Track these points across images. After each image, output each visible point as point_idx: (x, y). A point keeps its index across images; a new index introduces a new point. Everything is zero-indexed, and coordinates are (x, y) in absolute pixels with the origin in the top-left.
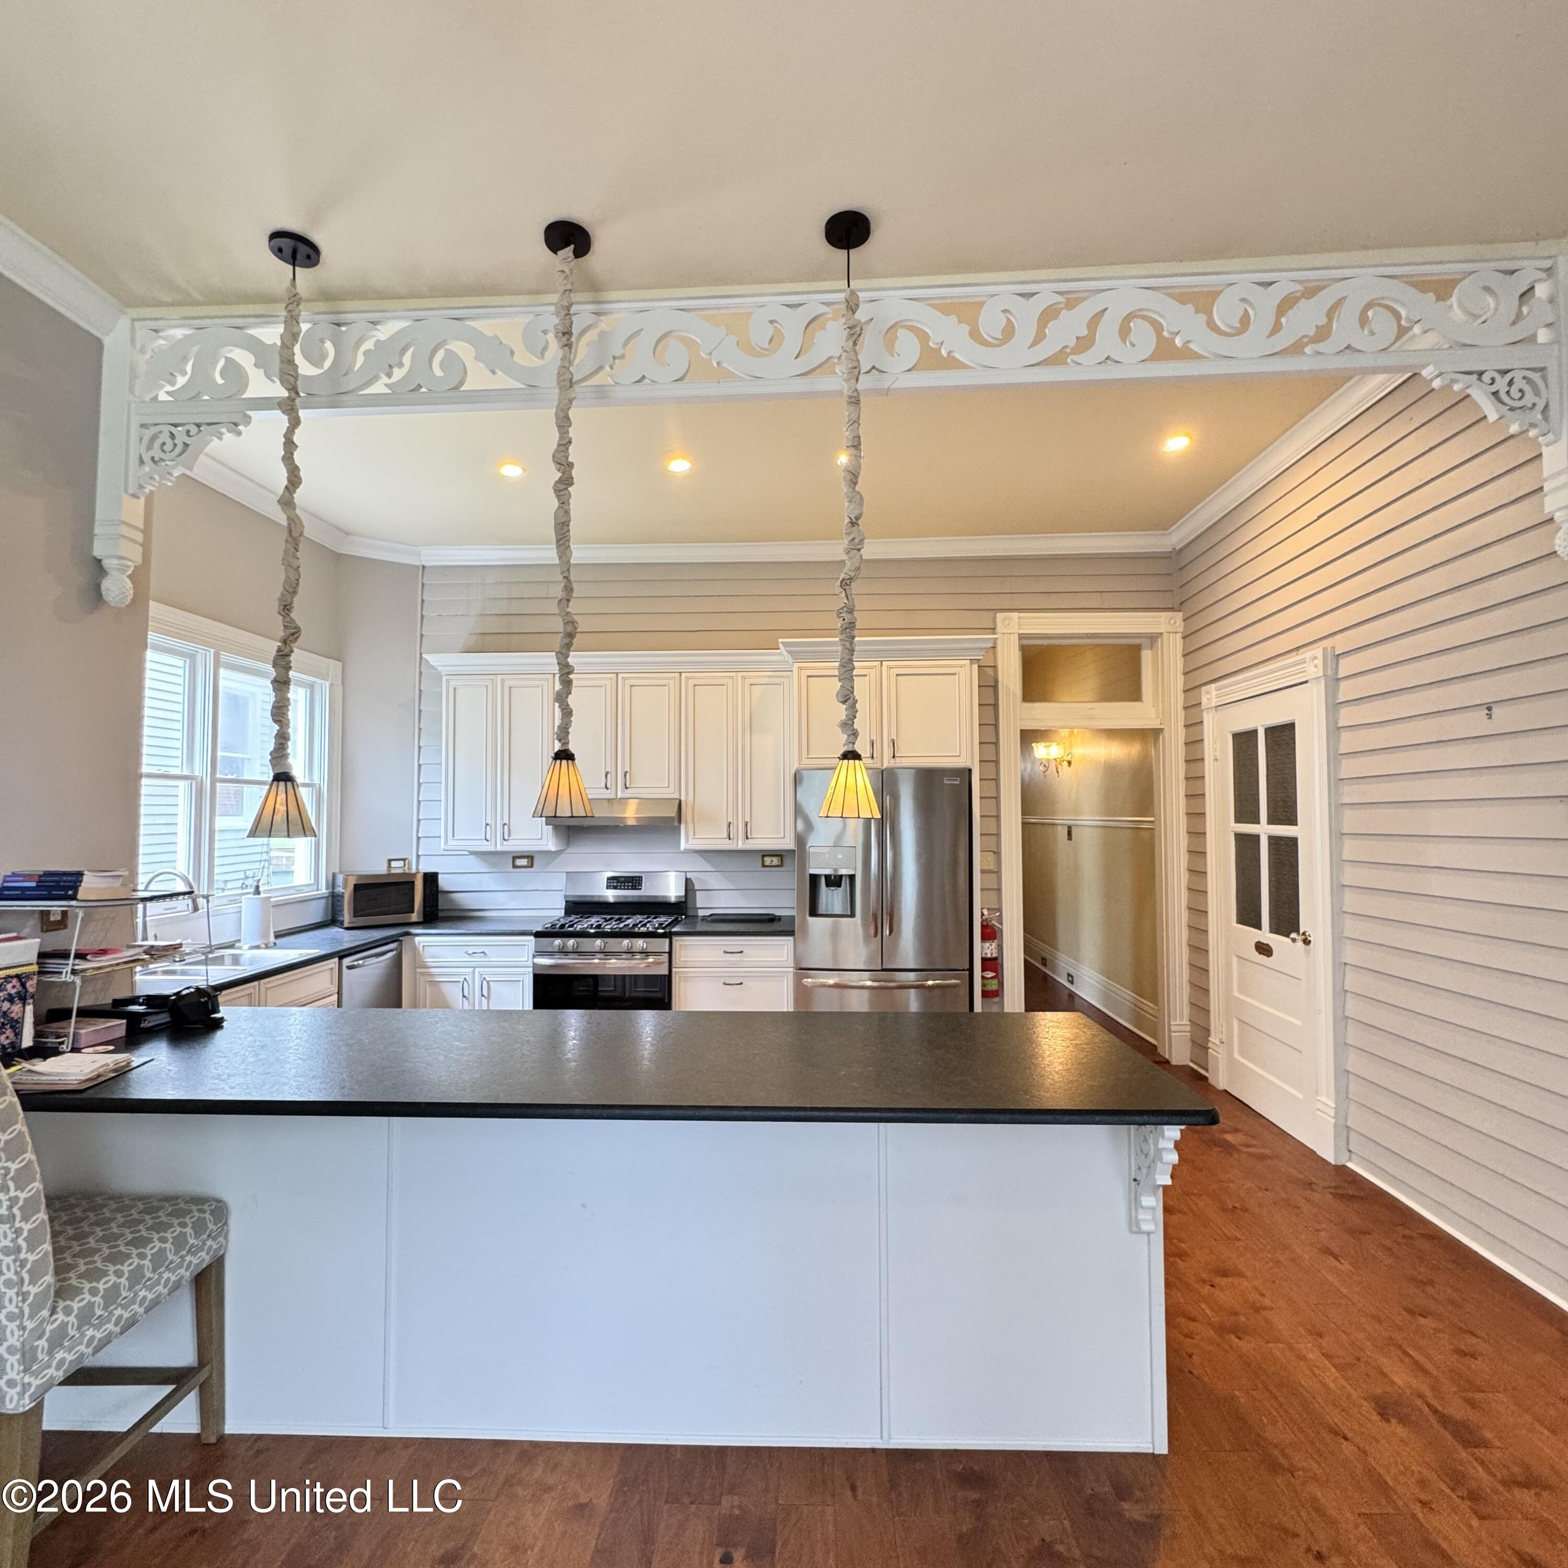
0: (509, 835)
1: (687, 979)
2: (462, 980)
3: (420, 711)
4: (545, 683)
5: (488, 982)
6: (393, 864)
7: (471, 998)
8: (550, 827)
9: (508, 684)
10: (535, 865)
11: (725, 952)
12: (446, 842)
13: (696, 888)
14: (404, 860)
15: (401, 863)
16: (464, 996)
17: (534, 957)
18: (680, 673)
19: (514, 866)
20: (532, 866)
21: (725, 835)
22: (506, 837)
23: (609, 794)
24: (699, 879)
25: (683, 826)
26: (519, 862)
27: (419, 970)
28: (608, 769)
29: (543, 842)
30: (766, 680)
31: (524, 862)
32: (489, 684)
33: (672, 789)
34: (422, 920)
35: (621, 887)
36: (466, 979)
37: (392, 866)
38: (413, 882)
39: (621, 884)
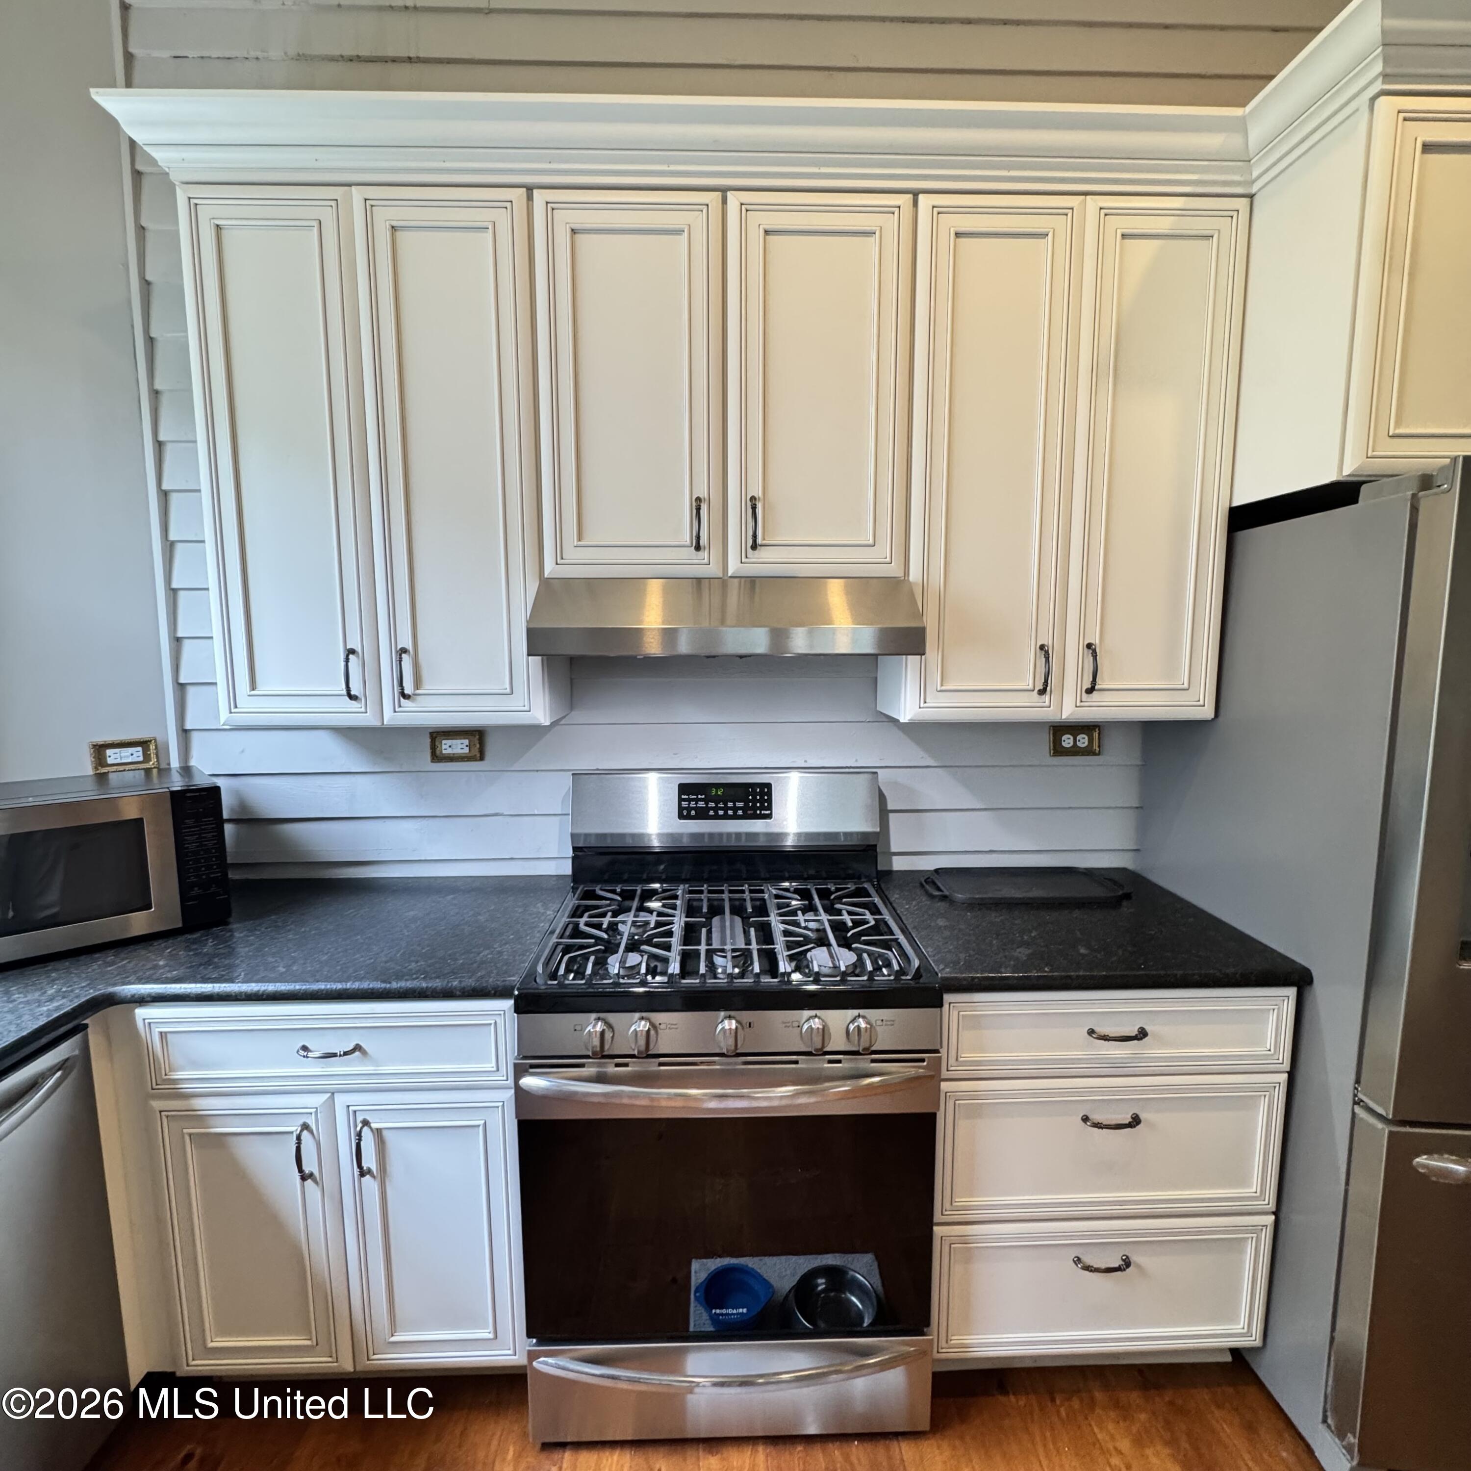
0: (418, 682)
1: (976, 1112)
2: (295, 1129)
3: (150, 342)
4: (502, 218)
5: (378, 1133)
6: (113, 756)
7: (328, 1180)
8: (536, 660)
9: (384, 217)
10: (489, 754)
11: (1094, 1035)
12: (233, 702)
13: (889, 807)
14: (143, 744)
15: (134, 755)
16: (304, 1178)
17: (520, 1071)
18: (915, 194)
19: (436, 757)
20: (482, 758)
21: (1029, 683)
22: (408, 690)
24: (895, 785)
26: (449, 747)
27: (157, 1105)
28: (702, 493)
29: (518, 702)
30: (1164, 225)
31: (459, 746)
32: (327, 215)
33: (883, 551)
34: (180, 925)
35: (711, 813)
36: (305, 1127)
37: (110, 761)
38: (139, 822)
39: (712, 805)
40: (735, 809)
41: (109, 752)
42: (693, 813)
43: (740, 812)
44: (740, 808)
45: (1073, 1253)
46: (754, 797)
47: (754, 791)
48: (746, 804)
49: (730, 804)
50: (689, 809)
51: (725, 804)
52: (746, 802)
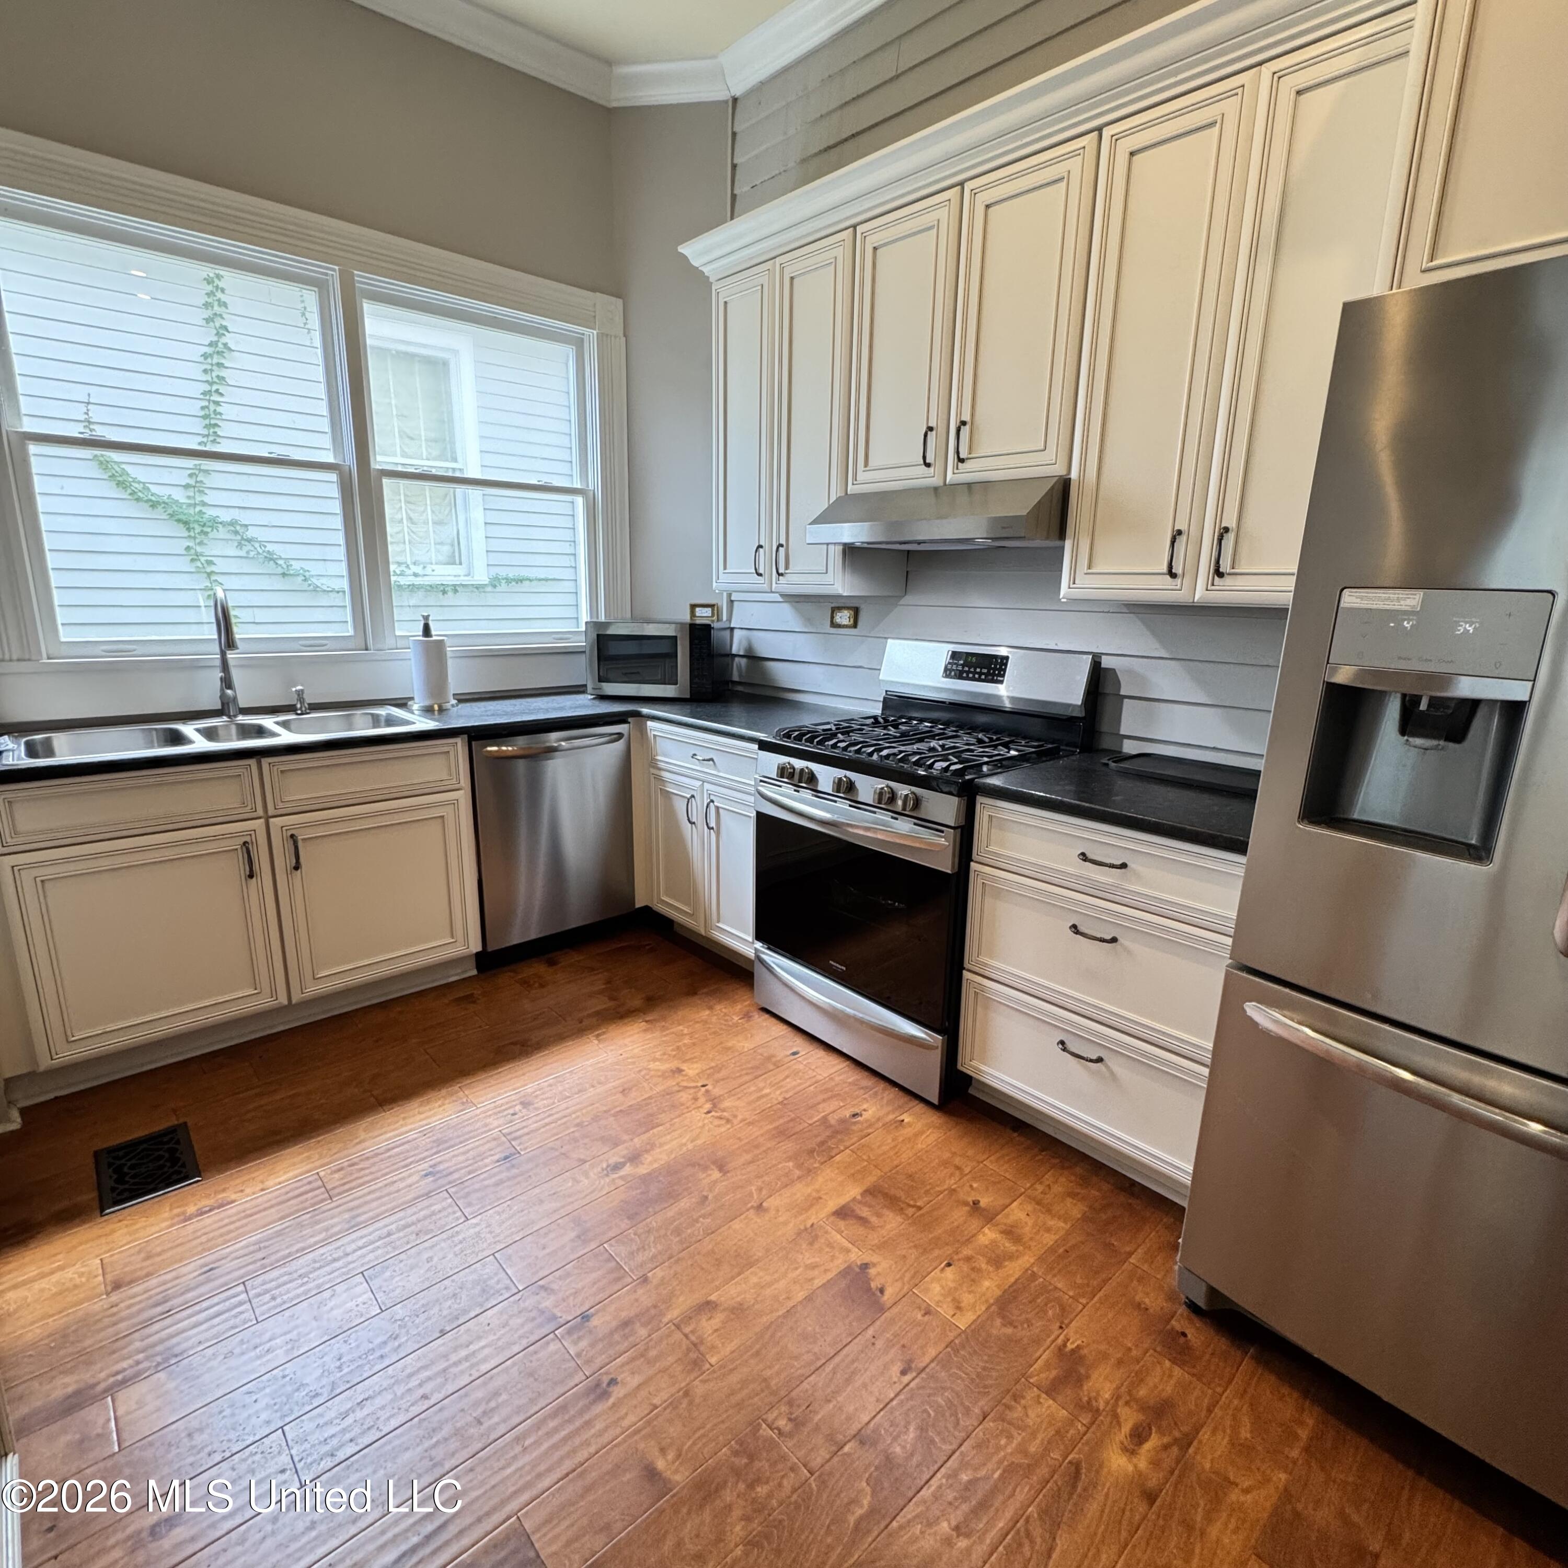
0: (787, 567)
2: (688, 796)
6: (699, 612)
10: (860, 624)
11: (1084, 857)
12: (718, 578)
13: (1123, 692)
14: (712, 606)
15: (707, 612)
19: (833, 625)
20: (855, 625)
21: (1164, 569)
23: (931, 477)
24: (1130, 672)
25: (1068, 544)
26: (840, 617)
27: (652, 770)
28: (931, 421)
31: (845, 617)
33: (1052, 454)
34: (688, 696)
35: (965, 675)
36: (693, 796)
37: (697, 614)
38: (675, 637)
39: (966, 669)
40: (980, 674)
41: (697, 609)
42: (953, 673)
43: (983, 677)
44: (984, 674)
45: (1062, 1037)
46: (996, 666)
47: (996, 660)
48: (989, 671)
49: (978, 670)
50: (951, 670)
51: (975, 669)
52: (989, 669)
